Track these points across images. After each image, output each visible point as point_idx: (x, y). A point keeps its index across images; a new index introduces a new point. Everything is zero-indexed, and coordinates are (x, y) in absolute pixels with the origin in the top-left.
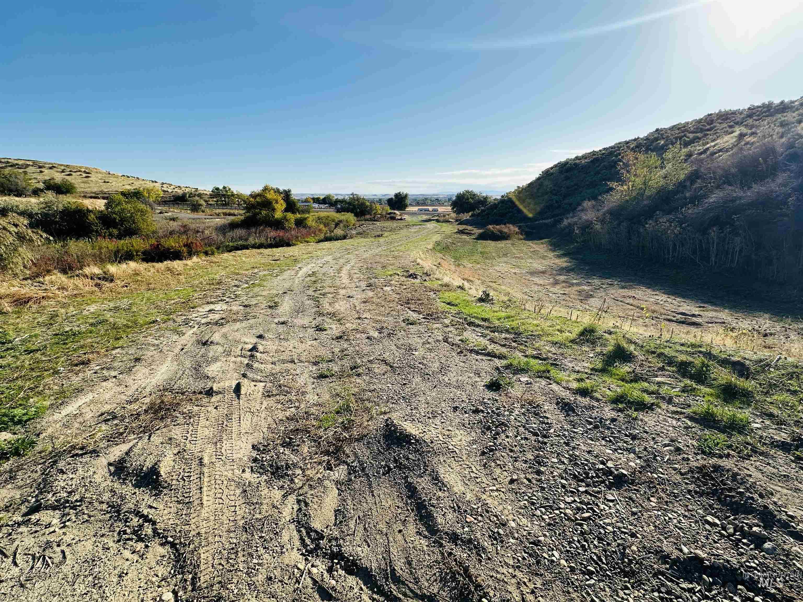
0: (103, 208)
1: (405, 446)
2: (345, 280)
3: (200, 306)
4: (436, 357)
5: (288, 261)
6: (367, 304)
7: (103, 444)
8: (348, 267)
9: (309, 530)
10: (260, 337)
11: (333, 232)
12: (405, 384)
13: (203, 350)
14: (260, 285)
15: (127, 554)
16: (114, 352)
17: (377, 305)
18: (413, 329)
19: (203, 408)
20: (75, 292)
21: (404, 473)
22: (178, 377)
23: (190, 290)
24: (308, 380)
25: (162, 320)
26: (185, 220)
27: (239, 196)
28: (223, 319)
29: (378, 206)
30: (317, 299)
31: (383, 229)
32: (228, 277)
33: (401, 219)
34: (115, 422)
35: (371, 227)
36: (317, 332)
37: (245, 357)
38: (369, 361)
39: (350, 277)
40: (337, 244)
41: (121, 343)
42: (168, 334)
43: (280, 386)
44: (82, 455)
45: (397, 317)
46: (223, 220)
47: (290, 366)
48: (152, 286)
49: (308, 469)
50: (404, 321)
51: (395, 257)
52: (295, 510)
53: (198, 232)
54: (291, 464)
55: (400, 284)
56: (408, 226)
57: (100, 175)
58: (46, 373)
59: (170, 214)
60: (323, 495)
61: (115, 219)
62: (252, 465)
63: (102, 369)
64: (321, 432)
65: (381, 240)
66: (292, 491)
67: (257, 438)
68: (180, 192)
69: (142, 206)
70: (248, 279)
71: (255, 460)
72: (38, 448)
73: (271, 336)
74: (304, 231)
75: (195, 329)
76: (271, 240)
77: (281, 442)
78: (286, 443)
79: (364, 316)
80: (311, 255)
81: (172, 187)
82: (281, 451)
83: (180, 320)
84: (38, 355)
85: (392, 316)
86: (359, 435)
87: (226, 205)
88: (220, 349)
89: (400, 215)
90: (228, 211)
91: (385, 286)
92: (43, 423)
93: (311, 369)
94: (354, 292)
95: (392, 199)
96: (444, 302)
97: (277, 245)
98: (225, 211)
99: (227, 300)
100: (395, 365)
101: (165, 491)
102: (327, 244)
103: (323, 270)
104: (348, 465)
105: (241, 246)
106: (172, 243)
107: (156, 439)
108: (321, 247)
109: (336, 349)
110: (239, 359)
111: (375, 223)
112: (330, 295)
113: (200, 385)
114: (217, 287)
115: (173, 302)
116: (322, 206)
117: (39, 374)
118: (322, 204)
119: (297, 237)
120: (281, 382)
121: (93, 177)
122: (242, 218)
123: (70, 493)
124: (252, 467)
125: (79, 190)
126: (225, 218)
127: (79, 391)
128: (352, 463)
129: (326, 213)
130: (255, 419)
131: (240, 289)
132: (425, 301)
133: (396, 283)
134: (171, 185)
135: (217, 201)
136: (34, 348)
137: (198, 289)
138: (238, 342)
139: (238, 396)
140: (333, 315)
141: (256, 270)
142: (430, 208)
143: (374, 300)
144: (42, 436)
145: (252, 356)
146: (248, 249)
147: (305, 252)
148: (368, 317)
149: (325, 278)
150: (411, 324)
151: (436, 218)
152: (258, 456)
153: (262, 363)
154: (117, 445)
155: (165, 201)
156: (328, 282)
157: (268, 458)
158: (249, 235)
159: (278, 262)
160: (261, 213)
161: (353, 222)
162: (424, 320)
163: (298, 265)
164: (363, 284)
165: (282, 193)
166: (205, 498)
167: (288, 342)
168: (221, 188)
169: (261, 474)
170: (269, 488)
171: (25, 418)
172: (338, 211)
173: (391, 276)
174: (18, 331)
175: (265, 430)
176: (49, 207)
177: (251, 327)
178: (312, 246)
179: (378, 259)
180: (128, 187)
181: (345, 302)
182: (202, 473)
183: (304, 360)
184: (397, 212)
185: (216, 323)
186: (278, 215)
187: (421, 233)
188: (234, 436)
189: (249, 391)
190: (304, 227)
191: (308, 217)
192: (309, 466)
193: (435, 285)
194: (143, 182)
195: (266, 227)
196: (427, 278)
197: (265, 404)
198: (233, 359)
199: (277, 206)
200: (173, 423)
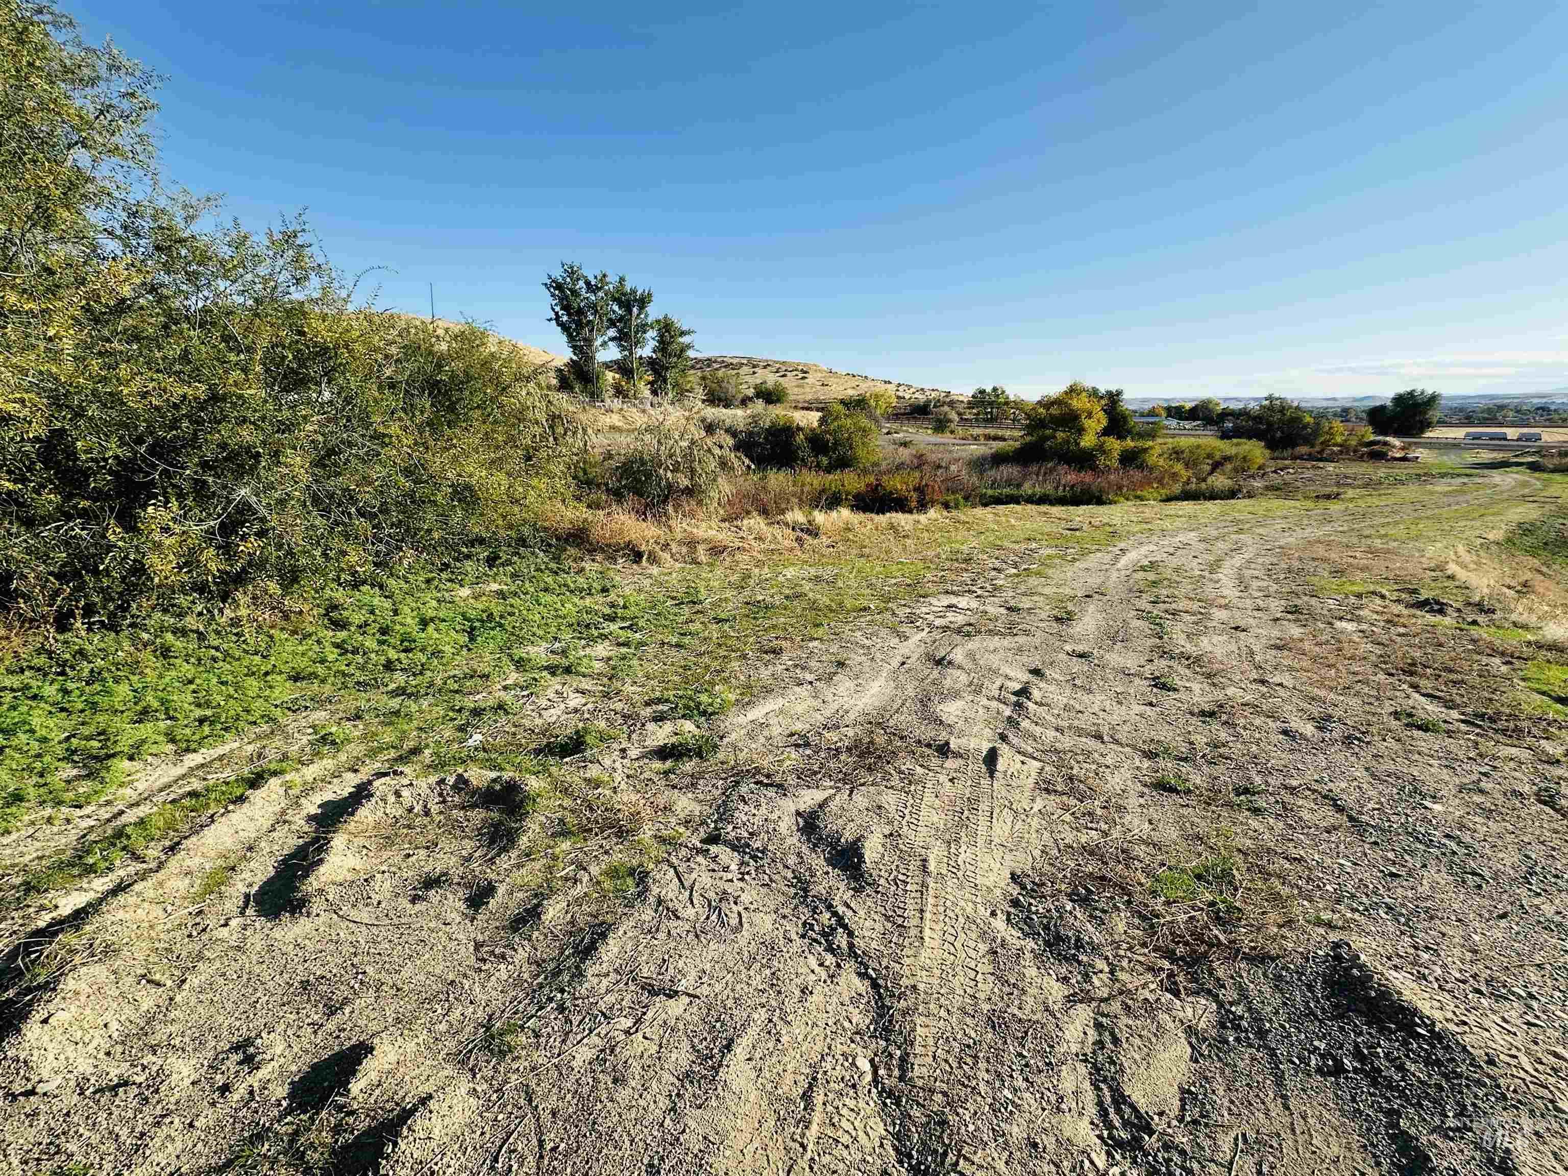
0: (816, 424)
1: (1391, 1032)
2: (1230, 591)
3: (933, 595)
4: (1509, 838)
5: (1097, 534)
6: (1286, 653)
7: (792, 780)
8: (1238, 560)
9: (1120, 1099)
10: (1036, 672)
11: (1204, 480)
12: (1393, 875)
13: (935, 672)
14: (1039, 574)
15: (813, 962)
16: (811, 645)
17: (1314, 659)
18: (1424, 741)
19: (931, 774)
20: (773, 546)
21: (1388, 1100)
22: (895, 707)
23: (921, 565)
24: (1129, 783)
25: (877, 607)
26: (922, 446)
27: (1018, 405)
28: (970, 625)
29: (1338, 425)
30: (1158, 621)
31: (1342, 482)
32: (984, 552)
33: (1404, 459)
34: (808, 752)
35: (1308, 474)
36: (1155, 690)
37: (1005, 703)
38: (1286, 788)
39: (1243, 584)
40: (1214, 507)
41: (820, 632)
42: (884, 632)
43: (1071, 779)
44: (767, 785)
45: (1372, 700)
46: (983, 447)
47: (1092, 744)
48: (867, 551)
49: (1122, 969)
50: (1396, 715)
51: (1372, 551)
52: (1091, 1040)
53: (939, 467)
54: (1088, 943)
55: (1388, 621)
56: (1425, 476)
57: (820, 375)
58: (733, 654)
59: (901, 435)
60: (1154, 1040)
61: (828, 441)
62: (1009, 909)
63: (796, 666)
64: (1158, 905)
65: (1335, 507)
66: (1088, 999)
67: (1022, 862)
68: (922, 398)
69: (864, 422)
70: (1017, 559)
71: (1015, 903)
72: (721, 756)
73: (1056, 676)
74: (1137, 475)
75: (924, 634)
76: (1064, 490)
77: (1069, 890)
78: (1078, 895)
79: (1277, 679)
80: (1149, 526)
81: (912, 390)
82: (1068, 908)
83: (902, 612)
84: (726, 627)
85: (1358, 694)
86: (1255, 948)
87: (991, 420)
88: (964, 678)
89: (1403, 449)
90: (991, 432)
91: (1341, 619)
92: (727, 724)
93: (1138, 764)
94: (1251, 620)
95: (1383, 408)
96: (1543, 693)
97: (1076, 500)
98: (987, 431)
99: (979, 592)
100: (1364, 818)
101: (869, 890)
102: (1188, 507)
103: (1174, 562)
104: (1221, 1005)
105: (1007, 496)
106: (897, 484)
107: (861, 799)
108: (1173, 512)
109: (1198, 737)
110: (994, 704)
111: (1321, 464)
112: (1187, 617)
113: (927, 732)
114: (964, 566)
115: (893, 581)
116: (1188, 425)
117: (726, 653)
118: (1187, 419)
119: (1120, 488)
120: (1075, 772)
121: (811, 380)
122: (1017, 444)
123: (752, 834)
124: (1009, 914)
125: (792, 398)
126: (986, 445)
127: (768, 691)
128: (1231, 1004)
129: (1192, 440)
130: (1019, 825)
131: (1002, 576)
132: (1473, 679)
133: (1375, 616)
134: (910, 387)
135: (978, 414)
136: (723, 616)
137: (932, 566)
138: (996, 672)
139: (992, 772)
140: (1194, 661)
141: (1034, 545)
142: (1512, 433)
143: (1307, 645)
144: (726, 740)
145: (1018, 705)
146: (1018, 503)
147: (1135, 519)
148: (1285, 683)
149: (1178, 579)
150: (1419, 728)
151: (1530, 459)
152: (1021, 898)
153: (1037, 724)
154: (809, 787)
155: (897, 415)
156: (1186, 587)
157: (1041, 911)
158: (1025, 477)
159: (1078, 533)
160: (1054, 437)
161: (1260, 461)
162: (1463, 727)
163: (1117, 543)
164: (1276, 606)
165: (1102, 398)
166: (927, 933)
167: (1090, 696)
168: (989, 389)
169: (1027, 935)
170: (1039, 968)
171: (710, 711)
172: (1225, 435)
173: (1359, 596)
174: (709, 589)
175: (1036, 853)
176: (756, 422)
177: (1020, 650)
178: (1152, 508)
179: (1321, 551)
180: (851, 392)
181: (1225, 637)
182: (924, 885)
183: (1124, 741)
184: (1396, 442)
185: (959, 631)
186: (1088, 441)
187: (1469, 497)
188: (980, 841)
189: (1012, 770)
190: (1137, 467)
191: (1151, 448)
192: (1125, 963)
193: (1513, 640)
194: (872, 384)
195: (1059, 463)
196: (1481, 619)
197: (1038, 805)
198: (985, 701)
199: (1087, 423)
200: (884, 783)
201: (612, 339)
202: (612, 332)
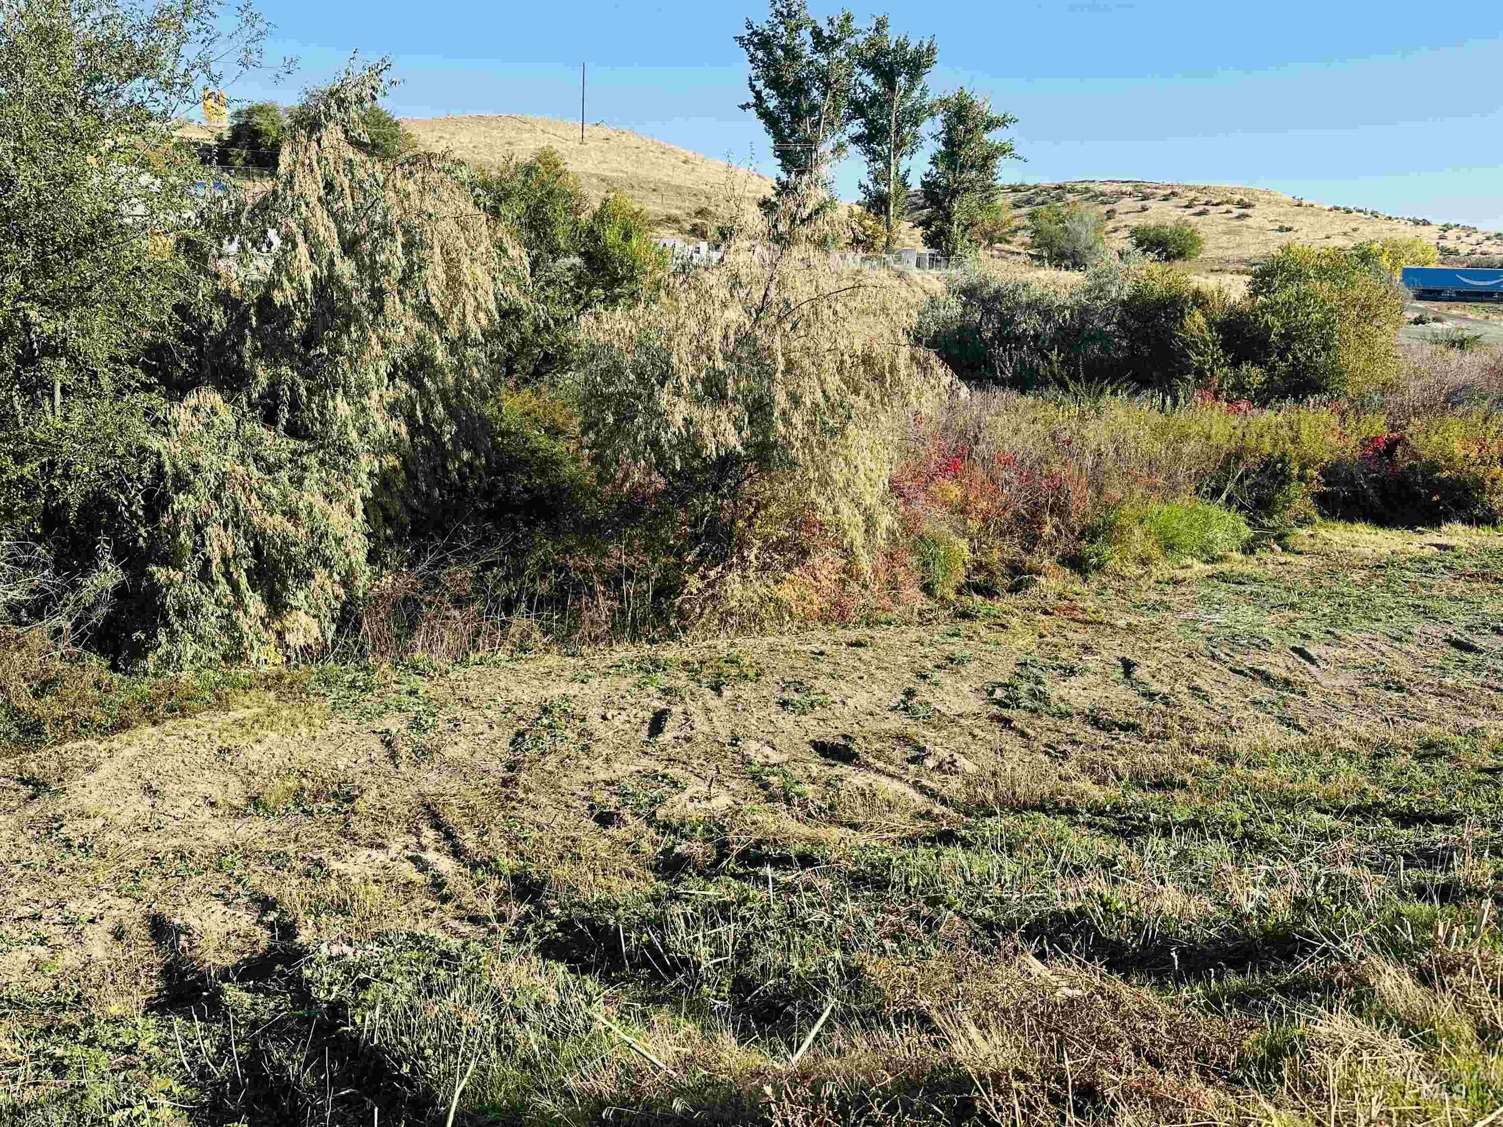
57: (1276, 210)
68: (1498, 252)
121: (1257, 217)
125: (1209, 252)
194: (1386, 226)
201: (856, 140)
202: (856, 127)
